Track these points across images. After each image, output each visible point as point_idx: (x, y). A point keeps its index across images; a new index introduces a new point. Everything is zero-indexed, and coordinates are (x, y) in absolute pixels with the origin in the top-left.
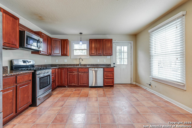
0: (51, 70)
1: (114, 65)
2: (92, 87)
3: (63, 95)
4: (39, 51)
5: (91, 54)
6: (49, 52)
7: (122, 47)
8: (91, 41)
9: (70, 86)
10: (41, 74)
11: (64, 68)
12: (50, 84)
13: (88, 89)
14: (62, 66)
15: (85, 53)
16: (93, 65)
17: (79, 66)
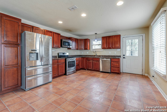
0: (75, 58)
1: (124, 57)
2: (102, 72)
3: (81, 73)
4: (70, 48)
5: (103, 48)
6: (76, 48)
7: (133, 40)
8: (103, 38)
9: (88, 70)
10: (69, 60)
11: (85, 57)
12: (75, 66)
13: (99, 73)
14: (85, 56)
15: (100, 47)
16: (106, 56)
17: (96, 57)
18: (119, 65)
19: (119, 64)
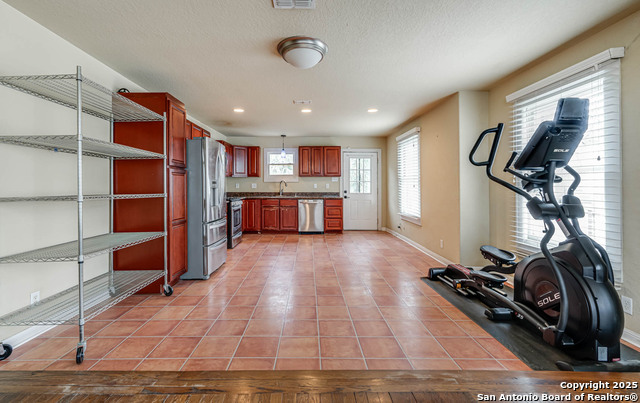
1: (345, 195)
5: (302, 174)
7: (362, 160)
8: (302, 150)
9: (265, 232)
10: (235, 206)
11: (255, 199)
12: (240, 223)
13: (297, 237)
15: (290, 171)
16: (306, 194)
17: (281, 196)
18: (341, 214)
19: (341, 211)
